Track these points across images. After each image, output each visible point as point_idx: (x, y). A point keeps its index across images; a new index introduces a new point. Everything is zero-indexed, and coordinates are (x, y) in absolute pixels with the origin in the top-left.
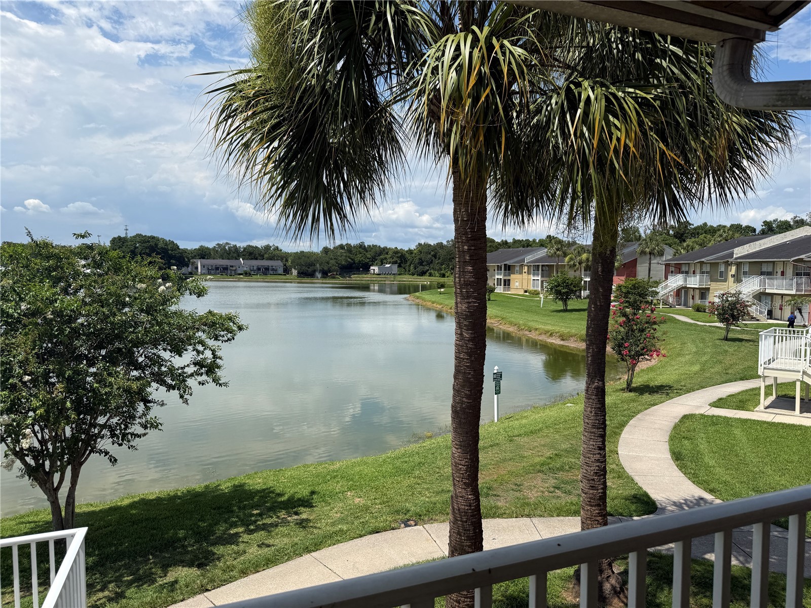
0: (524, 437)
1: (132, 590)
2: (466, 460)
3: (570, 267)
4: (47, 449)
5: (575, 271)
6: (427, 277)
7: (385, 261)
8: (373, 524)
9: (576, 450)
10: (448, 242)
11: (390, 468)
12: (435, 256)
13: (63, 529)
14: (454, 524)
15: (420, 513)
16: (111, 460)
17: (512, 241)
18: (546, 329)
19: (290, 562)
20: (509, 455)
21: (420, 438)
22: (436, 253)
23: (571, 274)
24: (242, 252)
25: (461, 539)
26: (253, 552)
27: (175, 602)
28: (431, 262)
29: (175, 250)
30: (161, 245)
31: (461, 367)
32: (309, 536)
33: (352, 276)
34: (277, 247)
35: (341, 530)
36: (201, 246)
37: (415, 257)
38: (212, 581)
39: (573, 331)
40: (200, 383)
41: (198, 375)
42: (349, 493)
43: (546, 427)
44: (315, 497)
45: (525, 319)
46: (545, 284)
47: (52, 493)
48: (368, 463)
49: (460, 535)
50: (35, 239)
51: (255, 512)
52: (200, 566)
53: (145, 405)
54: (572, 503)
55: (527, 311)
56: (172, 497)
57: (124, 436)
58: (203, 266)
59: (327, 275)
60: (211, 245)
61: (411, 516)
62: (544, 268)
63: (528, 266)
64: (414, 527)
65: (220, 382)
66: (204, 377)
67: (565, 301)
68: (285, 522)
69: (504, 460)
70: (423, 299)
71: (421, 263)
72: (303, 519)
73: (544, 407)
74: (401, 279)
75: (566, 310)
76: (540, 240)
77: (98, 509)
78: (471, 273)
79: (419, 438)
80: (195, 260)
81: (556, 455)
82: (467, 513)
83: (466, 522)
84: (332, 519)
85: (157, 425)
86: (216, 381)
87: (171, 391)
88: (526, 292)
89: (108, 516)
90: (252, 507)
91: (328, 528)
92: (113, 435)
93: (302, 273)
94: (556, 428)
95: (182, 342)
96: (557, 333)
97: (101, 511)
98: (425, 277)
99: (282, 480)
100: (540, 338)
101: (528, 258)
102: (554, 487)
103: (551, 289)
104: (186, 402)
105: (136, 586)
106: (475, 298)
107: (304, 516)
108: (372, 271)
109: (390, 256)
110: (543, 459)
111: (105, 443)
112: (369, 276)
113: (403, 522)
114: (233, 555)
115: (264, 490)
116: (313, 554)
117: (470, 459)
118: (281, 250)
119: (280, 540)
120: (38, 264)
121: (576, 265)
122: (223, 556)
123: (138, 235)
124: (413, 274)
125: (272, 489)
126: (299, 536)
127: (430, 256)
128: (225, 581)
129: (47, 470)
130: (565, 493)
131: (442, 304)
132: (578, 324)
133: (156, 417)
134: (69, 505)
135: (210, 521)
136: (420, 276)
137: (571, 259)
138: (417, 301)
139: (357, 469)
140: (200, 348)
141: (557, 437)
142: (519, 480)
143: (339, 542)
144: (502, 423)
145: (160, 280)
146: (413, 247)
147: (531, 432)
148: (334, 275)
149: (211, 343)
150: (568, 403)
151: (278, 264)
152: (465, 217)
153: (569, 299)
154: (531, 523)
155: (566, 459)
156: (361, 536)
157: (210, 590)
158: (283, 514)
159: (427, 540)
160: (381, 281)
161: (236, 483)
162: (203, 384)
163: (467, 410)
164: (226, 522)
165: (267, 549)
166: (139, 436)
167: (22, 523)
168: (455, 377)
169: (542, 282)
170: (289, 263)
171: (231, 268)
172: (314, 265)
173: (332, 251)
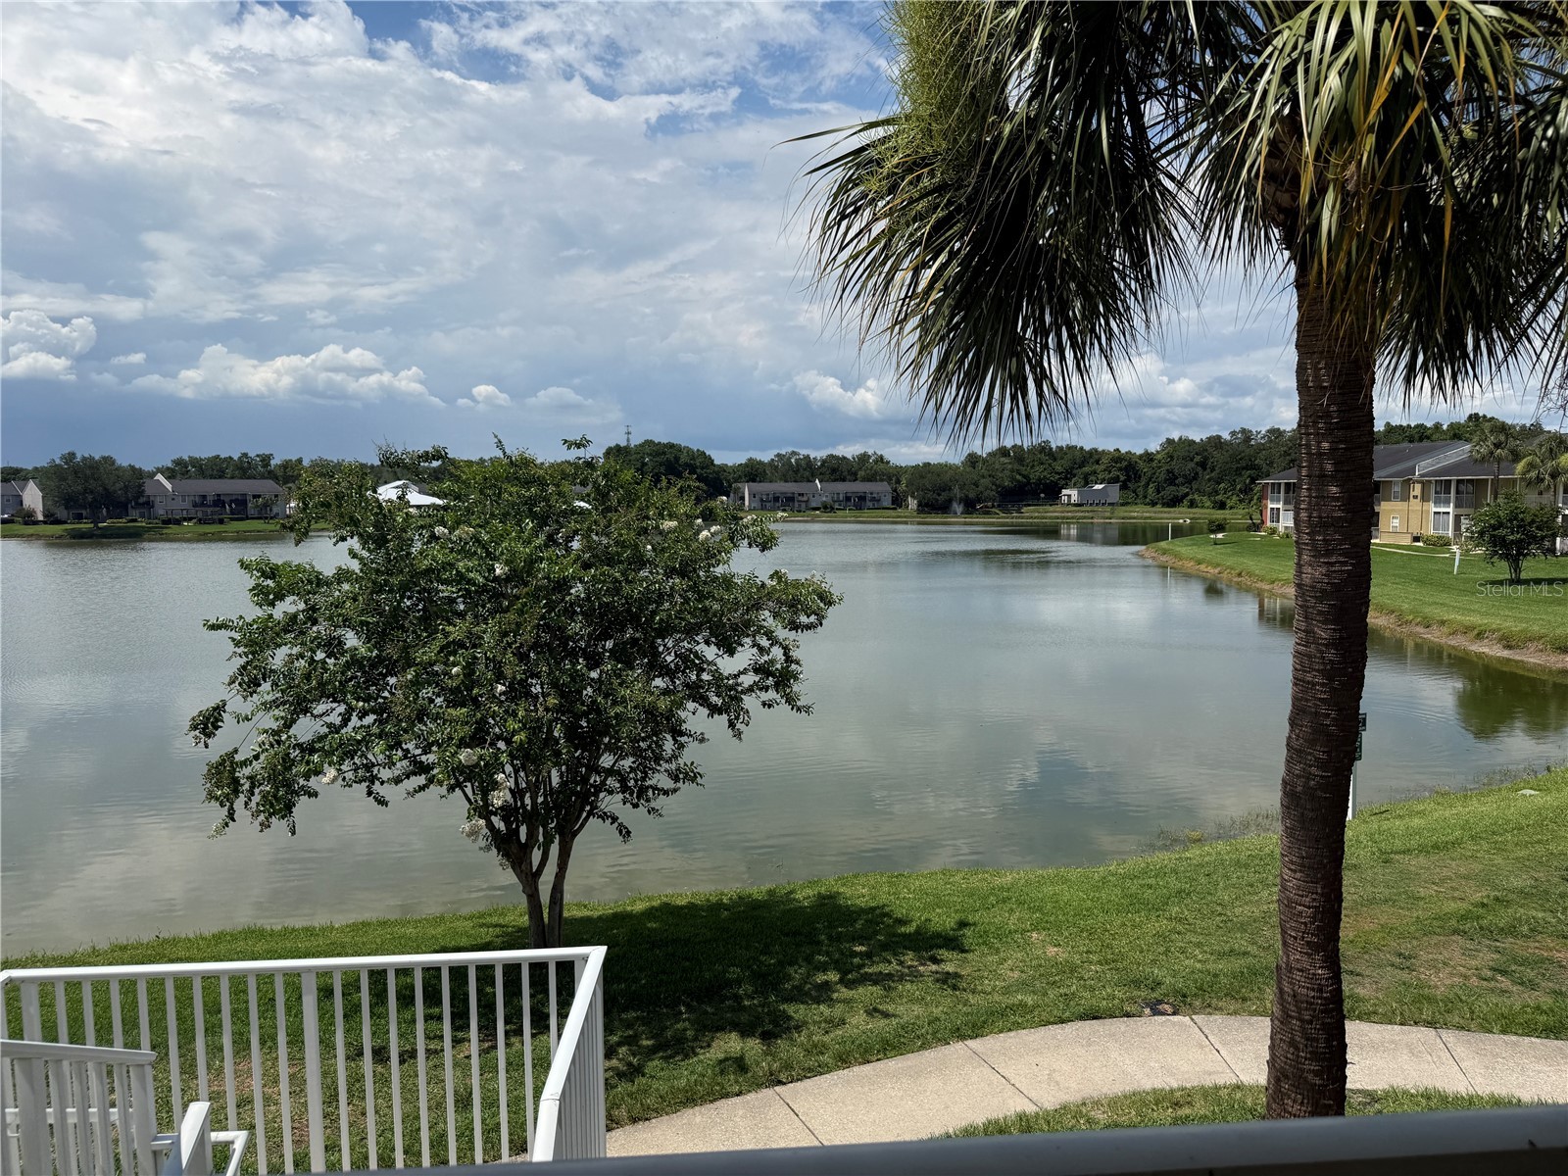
0: (1417, 856)
1: (656, 1062)
2: (1314, 896)
3: (1529, 483)
4: (523, 806)
5: (1541, 493)
6: (1185, 509)
7: (1093, 478)
8: (1087, 1000)
9: (1546, 892)
10: (1233, 433)
11: (1117, 896)
12: (1203, 465)
13: (546, 946)
14: (1282, 1023)
15: (1185, 990)
16: (621, 832)
17: (1382, 429)
18: (1468, 624)
19: (926, 1053)
20: (1383, 892)
21: (1175, 840)
22: (1206, 459)
23: (1531, 500)
24: (819, 468)
25: (1298, 1056)
26: (859, 1023)
27: (726, 1096)
28: (1195, 478)
29: (707, 467)
30: (684, 459)
31: (1307, 700)
32: (960, 1007)
33: (1024, 509)
34: (881, 457)
35: (1022, 1005)
36: (750, 460)
37: (1160, 468)
38: (788, 1066)
39: (1536, 628)
40: (764, 704)
41: (761, 689)
42: (1035, 935)
43: (1472, 838)
44: (968, 932)
45: (1415, 600)
46: (1465, 523)
47: (530, 879)
48: (1070, 880)
49: (1297, 1049)
50: (508, 452)
51: (858, 949)
52: (767, 1037)
53: (674, 739)
54: (1538, 1008)
55: (1421, 582)
56: (714, 904)
57: (642, 791)
58: (753, 495)
59: (974, 507)
60: (766, 457)
61: (1165, 995)
62: (1462, 487)
63: (1422, 483)
64: (1171, 1018)
65: (799, 703)
66: (771, 694)
67: (1515, 562)
68: (916, 976)
69: (1372, 901)
70: (1177, 556)
71: (1172, 479)
72: (948, 973)
73: (1465, 795)
74: (1126, 514)
75: (1516, 581)
76: (1451, 425)
77: (596, 914)
78: (1337, 499)
79: (1171, 842)
80: (739, 485)
81: (1497, 899)
82: (1312, 1004)
83: (1311, 1022)
84: (1004, 980)
85: (695, 777)
86: (790, 700)
87: (716, 716)
88: (1416, 539)
89: (612, 929)
90: (854, 940)
91: (997, 997)
92: (624, 788)
93: (927, 505)
94: (1496, 842)
95: (735, 630)
96: (1493, 631)
97: (600, 918)
98: (1181, 509)
99: (904, 893)
100: (1453, 643)
101: (1423, 466)
102: (1492, 969)
103: (1481, 533)
104: (738, 735)
105: (662, 1058)
106: (1345, 554)
107: (950, 968)
108: (1065, 499)
109: (1103, 467)
110: (1464, 906)
111: (612, 803)
112: (1058, 508)
113: (1147, 1005)
114: (823, 1025)
115: (873, 909)
116: (969, 1042)
117: (1322, 895)
118: (888, 462)
119: (909, 1007)
120: (512, 492)
121: (1543, 480)
122: (805, 1023)
123: (647, 441)
124: (1154, 504)
125: (887, 909)
126: (942, 1005)
127: (1191, 465)
128: (810, 1070)
129: (523, 841)
130: (1522, 984)
131: (1218, 565)
132: (1547, 613)
133: (692, 763)
134: (555, 903)
135: (781, 956)
136: (1169, 506)
137: (1531, 466)
138: (1164, 558)
139: (1049, 890)
140: (764, 642)
141: (1498, 860)
142: (1406, 947)
143: (1018, 1026)
144: (1365, 822)
145: (699, 521)
146: (1154, 447)
147: (1436, 846)
148: (986, 507)
149: (782, 633)
150: (1524, 788)
151: (882, 489)
152: (1324, 381)
153: (1525, 555)
154: (1438, 1040)
155: (1522, 911)
156: (1063, 1022)
157: (785, 1084)
158: (909, 958)
159: (1202, 1047)
160: (1085, 518)
161: (823, 890)
162: (770, 706)
163: (1319, 793)
164: (808, 960)
165: (883, 1022)
166: (666, 793)
167: (482, 925)
168: (1293, 722)
169: (1457, 518)
170: (903, 487)
171: (800, 498)
172: (950, 489)
173: (985, 461)
